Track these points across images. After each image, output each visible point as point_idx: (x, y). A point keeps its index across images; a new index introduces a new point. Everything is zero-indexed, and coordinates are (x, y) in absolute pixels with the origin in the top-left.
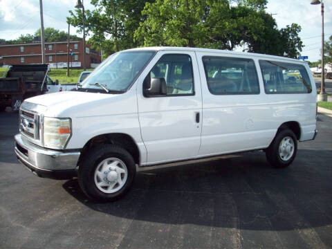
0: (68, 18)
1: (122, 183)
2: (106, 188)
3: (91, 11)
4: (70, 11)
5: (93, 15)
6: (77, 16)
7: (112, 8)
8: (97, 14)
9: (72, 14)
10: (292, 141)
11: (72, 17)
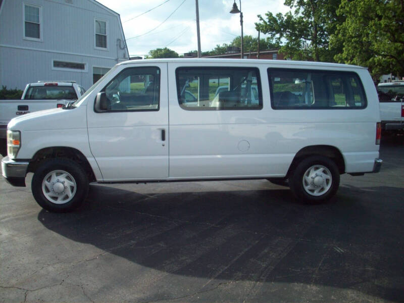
0: (256, 24)
1: (71, 195)
2: (55, 198)
3: (284, 14)
4: (259, 16)
5: (285, 18)
6: (267, 21)
7: (312, 8)
8: (290, 17)
9: (261, 19)
10: (327, 170)
11: (262, 22)
